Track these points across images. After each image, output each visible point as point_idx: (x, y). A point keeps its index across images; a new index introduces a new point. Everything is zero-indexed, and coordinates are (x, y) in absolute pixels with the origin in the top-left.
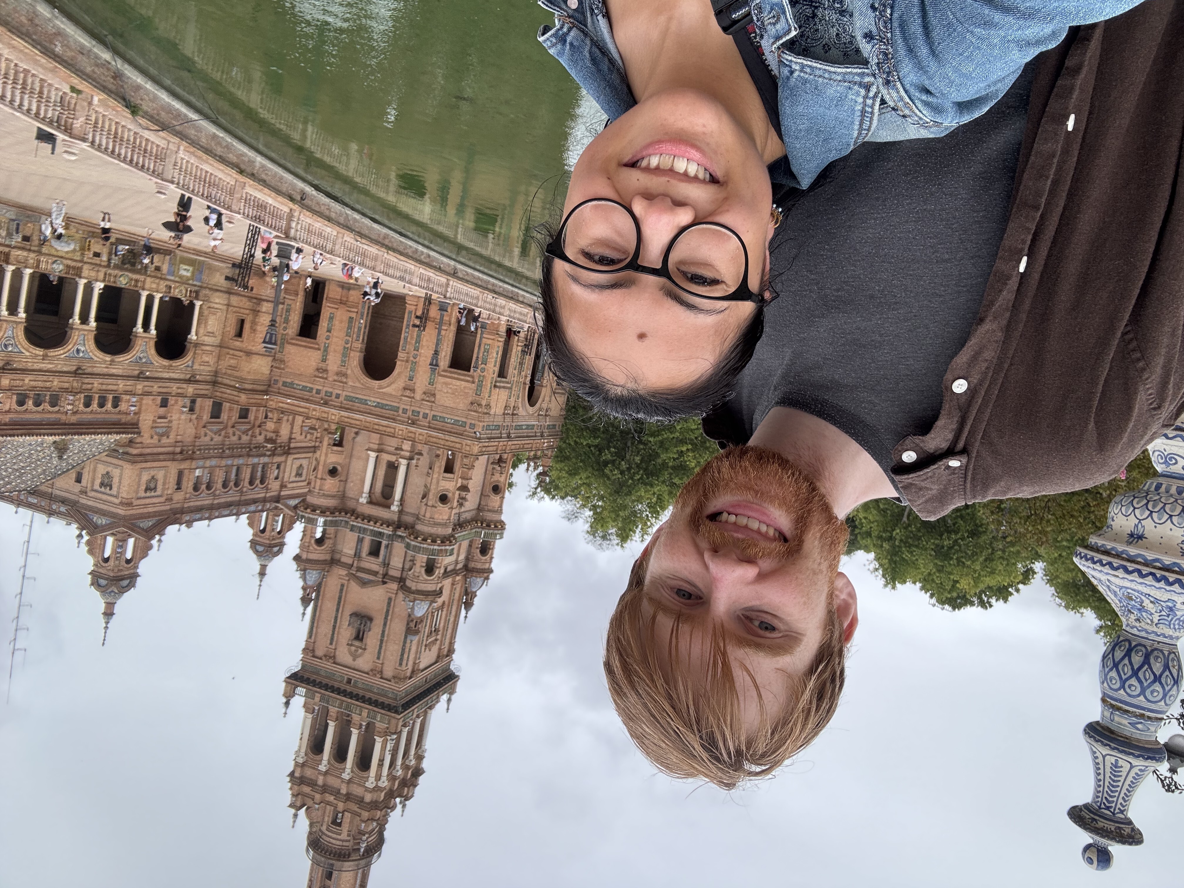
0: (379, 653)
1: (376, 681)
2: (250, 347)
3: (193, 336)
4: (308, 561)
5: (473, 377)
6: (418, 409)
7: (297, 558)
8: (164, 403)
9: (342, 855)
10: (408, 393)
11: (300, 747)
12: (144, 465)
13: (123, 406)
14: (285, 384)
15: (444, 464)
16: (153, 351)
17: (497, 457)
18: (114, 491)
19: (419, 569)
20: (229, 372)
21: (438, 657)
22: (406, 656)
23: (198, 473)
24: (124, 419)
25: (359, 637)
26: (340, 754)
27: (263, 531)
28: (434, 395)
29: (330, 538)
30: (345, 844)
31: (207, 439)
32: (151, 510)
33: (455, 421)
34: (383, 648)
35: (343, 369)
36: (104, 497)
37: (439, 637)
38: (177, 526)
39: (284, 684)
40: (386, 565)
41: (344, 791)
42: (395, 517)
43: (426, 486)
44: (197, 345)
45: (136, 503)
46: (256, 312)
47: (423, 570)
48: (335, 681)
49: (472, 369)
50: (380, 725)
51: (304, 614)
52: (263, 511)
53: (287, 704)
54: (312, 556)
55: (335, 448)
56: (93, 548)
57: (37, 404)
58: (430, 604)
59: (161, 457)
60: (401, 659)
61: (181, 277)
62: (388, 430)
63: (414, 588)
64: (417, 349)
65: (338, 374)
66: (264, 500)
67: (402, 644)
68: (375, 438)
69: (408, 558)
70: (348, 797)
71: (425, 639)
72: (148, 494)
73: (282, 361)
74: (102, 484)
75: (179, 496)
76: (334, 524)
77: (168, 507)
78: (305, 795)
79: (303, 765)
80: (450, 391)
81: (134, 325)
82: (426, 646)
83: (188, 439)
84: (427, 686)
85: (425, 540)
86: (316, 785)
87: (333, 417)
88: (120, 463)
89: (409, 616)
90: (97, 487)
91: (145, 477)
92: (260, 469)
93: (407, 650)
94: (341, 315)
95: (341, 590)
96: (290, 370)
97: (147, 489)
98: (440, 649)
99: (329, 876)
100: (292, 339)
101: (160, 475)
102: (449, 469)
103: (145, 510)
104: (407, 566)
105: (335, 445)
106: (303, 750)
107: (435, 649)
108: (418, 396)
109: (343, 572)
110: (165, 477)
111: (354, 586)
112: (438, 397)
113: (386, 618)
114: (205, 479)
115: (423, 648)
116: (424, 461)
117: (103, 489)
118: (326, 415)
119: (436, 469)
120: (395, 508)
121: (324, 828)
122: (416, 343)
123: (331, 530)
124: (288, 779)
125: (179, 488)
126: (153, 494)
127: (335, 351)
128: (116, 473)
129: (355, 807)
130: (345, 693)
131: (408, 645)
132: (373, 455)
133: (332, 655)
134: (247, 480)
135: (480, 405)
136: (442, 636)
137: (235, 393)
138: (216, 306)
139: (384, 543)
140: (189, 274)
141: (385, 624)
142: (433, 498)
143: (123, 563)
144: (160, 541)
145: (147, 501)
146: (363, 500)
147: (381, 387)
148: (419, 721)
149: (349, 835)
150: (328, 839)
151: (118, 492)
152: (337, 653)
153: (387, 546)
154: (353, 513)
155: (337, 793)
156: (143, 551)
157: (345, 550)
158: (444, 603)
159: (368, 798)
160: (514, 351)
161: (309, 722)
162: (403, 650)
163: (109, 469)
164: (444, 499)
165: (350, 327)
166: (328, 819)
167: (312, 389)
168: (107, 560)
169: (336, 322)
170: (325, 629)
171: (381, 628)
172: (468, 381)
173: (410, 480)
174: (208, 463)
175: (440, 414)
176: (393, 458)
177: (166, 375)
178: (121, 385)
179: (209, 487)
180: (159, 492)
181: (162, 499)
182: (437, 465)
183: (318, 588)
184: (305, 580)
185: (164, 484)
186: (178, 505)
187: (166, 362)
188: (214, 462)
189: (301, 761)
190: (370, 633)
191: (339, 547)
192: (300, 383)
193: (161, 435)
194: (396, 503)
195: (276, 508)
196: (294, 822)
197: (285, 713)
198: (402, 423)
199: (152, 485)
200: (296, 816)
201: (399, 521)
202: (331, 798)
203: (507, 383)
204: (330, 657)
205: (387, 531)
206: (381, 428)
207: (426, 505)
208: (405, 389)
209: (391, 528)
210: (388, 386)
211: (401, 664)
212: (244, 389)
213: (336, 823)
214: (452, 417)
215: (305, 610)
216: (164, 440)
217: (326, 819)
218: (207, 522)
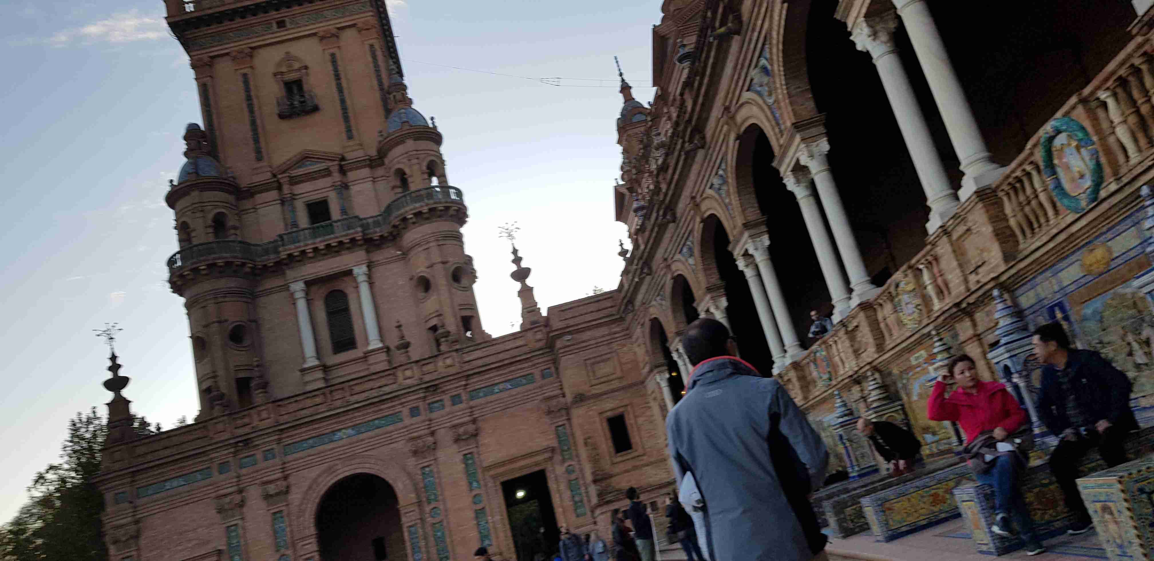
1: (237, 45)
6: (242, 471)
7: (438, 138)
10: (276, 488)
14: (529, 378)
20: (604, 350)
25: (294, 86)
28: (221, 511)
35: (423, 462)
40: (286, 201)
42: (289, 274)
46: (602, 477)
48: (302, 13)
73: (550, 412)
95: (349, 131)
100: (552, 459)
108: (253, 493)
109: (357, 155)
111: (328, 145)
112: (214, 512)
113: (256, 131)
127: (453, 484)
133: (325, 42)
139: (304, 227)
153: (296, 224)
154: (368, 245)
167: (471, 398)
171: (258, 114)
175: (197, 485)
190: (275, 99)
204: (326, 38)
208: (285, 492)
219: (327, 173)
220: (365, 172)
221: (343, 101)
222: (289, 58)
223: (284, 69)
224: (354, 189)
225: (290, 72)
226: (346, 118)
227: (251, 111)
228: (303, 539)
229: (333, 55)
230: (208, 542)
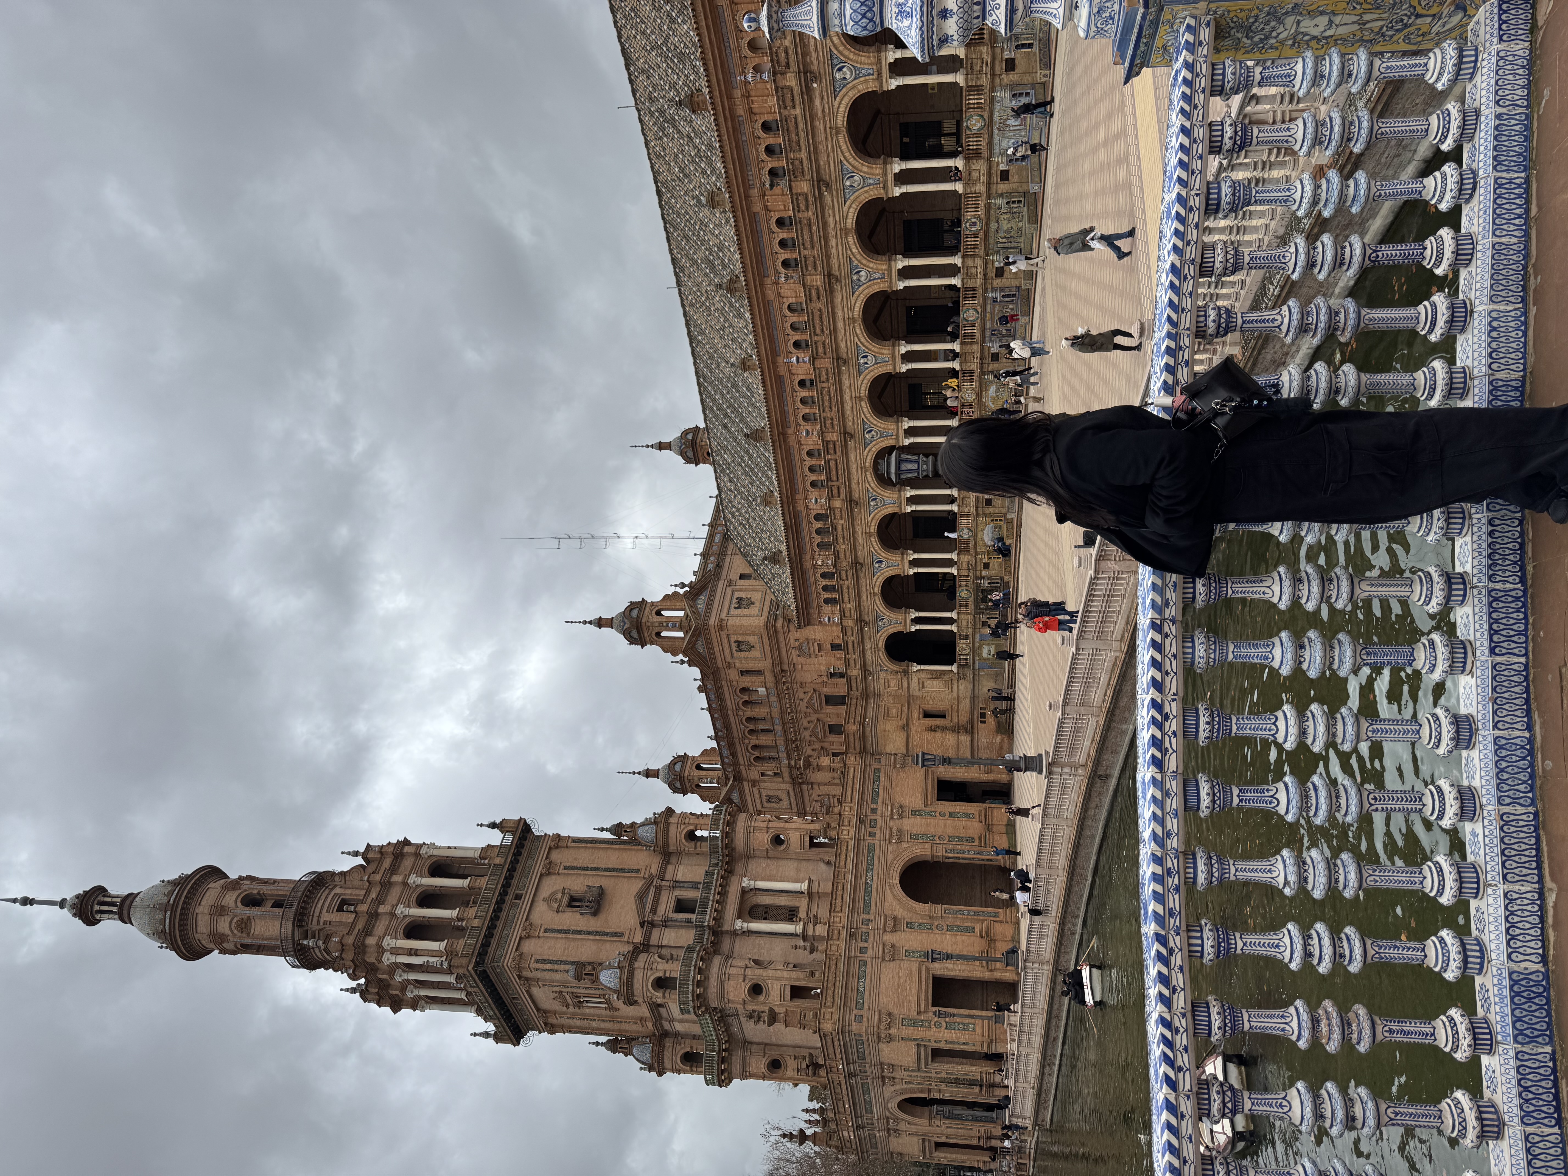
0: (553, 931)
1: (517, 931)
2: (914, 729)
3: (916, 667)
4: (667, 825)
5: (925, 1012)
6: (871, 940)
7: (669, 811)
8: (835, 647)
9: (301, 919)
10: (890, 923)
11: (440, 848)
12: (765, 637)
13: (827, 609)
14: (877, 771)
15: (803, 983)
16: (892, 631)
17: (821, 1061)
18: (733, 612)
19: (663, 968)
20: (881, 709)
21: (545, 1012)
22: (548, 966)
23: (762, 691)
24: (814, 611)
25: (574, 902)
26: (428, 899)
27: (699, 767)
28: (893, 959)
29: (695, 847)
30: (315, 919)
31: (801, 695)
32: (716, 649)
33: (863, 993)
34: (559, 935)
35: (906, 837)
36: (727, 603)
37: (571, 1009)
38: (699, 677)
39: (517, 818)
40: (666, 923)
41: (382, 909)
42: (726, 927)
43: (771, 963)
44: (906, 673)
45: (723, 634)
46: (956, 729)
47: (661, 974)
48: (519, 880)
49: (937, 1009)
50: (460, 944)
51: (602, 829)
52: (723, 764)
53: (493, 825)
54: (673, 830)
55: (807, 839)
56: (670, 600)
57: (818, 532)
58: (615, 991)
59: (776, 652)
60: (544, 961)
61: (981, 648)
62: (839, 903)
63: (636, 965)
64: (949, 928)
65: (900, 831)
66: (735, 764)
67: (564, 958)
68: (827, 887)
69: (674, 952)
70: (374, 916)
71: (570, 990)
72: (733, 645)
73: (904, 765)
74: (740, 599)
75: (733, 675)
76: (713, 850)
77: (720, 665)
78: (380, 861)
79: (417, 855)
80: (902, 980)
81: (918, 610)
82: (561, 992)
83: (799, 676)
84: (507, 1001)
85: (700, 971)
86: (392, 874)
87: (845, 832)
88: (765, 614)
89: (600, 964)
90: (737, 595)
91: (752, 639)
92: (773, 754)
93: (556, 967)
94: (975, 828)
95: (632, 871)
96: (895, 775)
97: (738, 643)
98: (555, 1013)
99: (278, 904)
100: (933, 773)
101: (756, 653)
102: (797, 992)
104: (664, 952)
105: (811, 838)
106: (436, 852)
107: (556, 1006)
108: (889, 938)
109: (654, 870)
110: (755, 658)
111: (637, 886)
112: (892, 964)
113: (597, 933)
114: (754, 698)
115: (557, 989)
116: (803, 956)
117: (735, 601)
118: (846, 823)
119: (794, 975)
120: (739, 924)
121: (338, 890)
122: (958, 927)
123: (705, 847)
124: (401, 839)
125: (743, 673)
126: (734, 649)
127: (927, 825)
128: (754, 610)
129: (360, 926)
130: (504, 893)
131: (562, 967)
132: (804, 887)
133: (552, 871)
134: (757, 742)
135: (889, 1026)
136: (573, 1014)
137: (858, 719)
138: (955, 687)
139: (693, 917)
140: (985, 655)
141: (589, 933)
142: (756, 974)
143: (656, 630)
144: (682, 662)
145: (726, 645)
146: (746, 883)
147: (891, 887)
148: (462, 995)
149: (325, 922)
150: (323, 897)
151: (733, 616)
152: (553, 877)
153: (689, 921)
154: (730, 872)
155: (380, 901)
156: (670, 647)
157: (681, 868)
158: (617, 1009)
159: (371, 941)
160: (974, 1069)
161: (470, 854)
162: (555, 962)
163: (757, 604)
164: (756, 990)
165: (960, 839)
166: (348, 893)
167: (876, 803)
168: (659, 613)
169: (963, 822)
170: (584, 857)
171: (584, 929)
172: (919, 1005)
173: (777, 941)
174: (773, 699)
175: (868, 971)
176: (802, 914)
177: (868, 646)
178: (849, 606)
179: (746, 703)
180: (736, 654)
181: (729, 659)
182: (801, 975)
183: (635, 842)
184: (643, 824)
185: (746, 658)
186: (723, 675)
187: (881, 644)
188: (776, 705)
189: (423, 851)
190: (578, 916)
191: (685, 860)
192: (881, 788)
193: (799, 648)
194: (745, 925)
195: (727, 779)
196: (349, 853)
197: (482, 825)
198: (850, 919)
199: (743, 647)
200: (356, 854)
201: (722, 932)
202: (373, 895)
203: (927, 1064)
204: (548, 869)
205: (708, 920)
206: (839, 893)
207: (746, 967)
208: (895, 918)
209: (712, 923)
210: (894, 896)
211: (537, 961)
212: (864, 727)
213: (343, 905)
214: (867, 988)
215: (607, 830)
216: (795, 653)
217: (349, 892)
218: (706, 706)
219: (659, 889)
220: (670, 868)
221: (607, 870)
222: (548, 900)
223: (556, 905)
224: (679, 877)
225: (561, 901)
226: (622, 870)
227: (580, 932)
228: (931, 911)
229: (565, 868)
230: (911, 971)
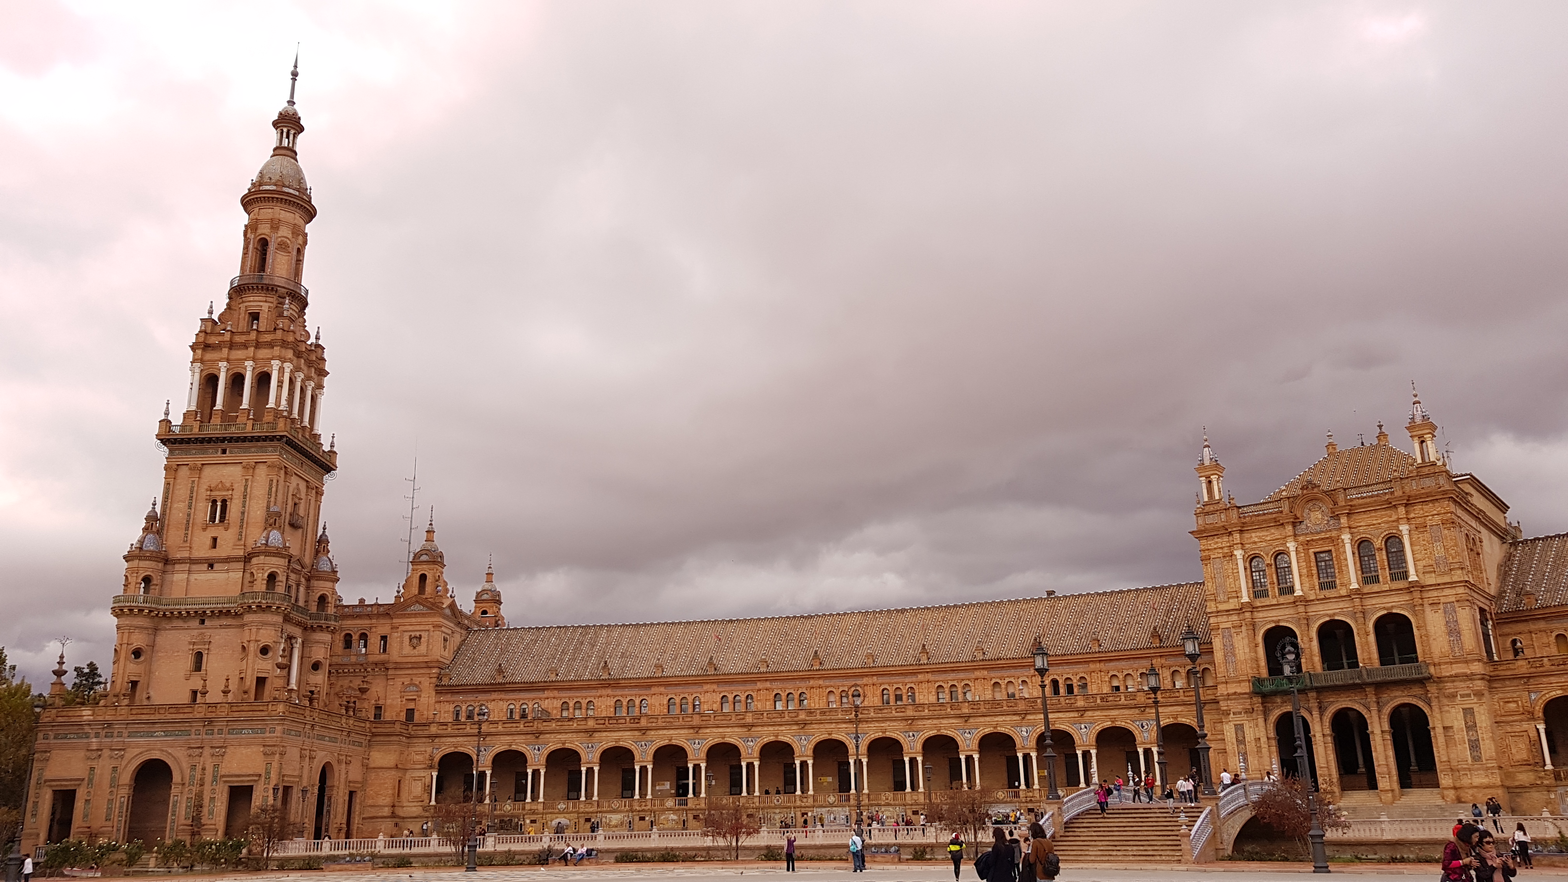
3: (435, 774)
4: (329, 578)
6: (308, 740)
8: (410, 713)
10: (313, 755)
12: (425, 659)
16: (475, 757)
18: (443, 635)
24: (449, 697)
28: (300, 757)
32: (413, 620)
35: (340, 767)
39: (335, 463)
44: (430, 768)
45: (428, 629)
51: (325, 526)
53: (332, 445)
54: (326, 582)
59: (410, 666)
65: (342, 762)
72: (418, 634)
73: (363, 766)
75: (383, 630)
77: (394, 621)
79: (320, 384)
81: (492, 775)
86: (315, 370)
91: (422, 649)
97: (420, 637)
98: (198, 477)
101: (407, 650)
103: (419, 620)
107: (210, 480)
108: (308, 753)
110: (401, 648)
125: (384, 638)
126: (413, 634)
127: (342, 783)
138: (415, 804)
145: (417, 628)
147: (324, 756)
152: (307, 491)
156: (407, 584)
180: (407, 634)
181: (401, 628)
184: (329, 560)
185: (402, 642)
186: (380, 621)
187: (462, 749)
189: (322, 390)
193: (411, 684)
196: (318, 332)
199: (415, 641)
200: (318, 338)
203: (226, 782)
204: (309, 487)
208: (314, 758)
210: (321, 758)
216: (407, 680)
222: (298, 487)
223: (295, 493)
225: (297, 497)
